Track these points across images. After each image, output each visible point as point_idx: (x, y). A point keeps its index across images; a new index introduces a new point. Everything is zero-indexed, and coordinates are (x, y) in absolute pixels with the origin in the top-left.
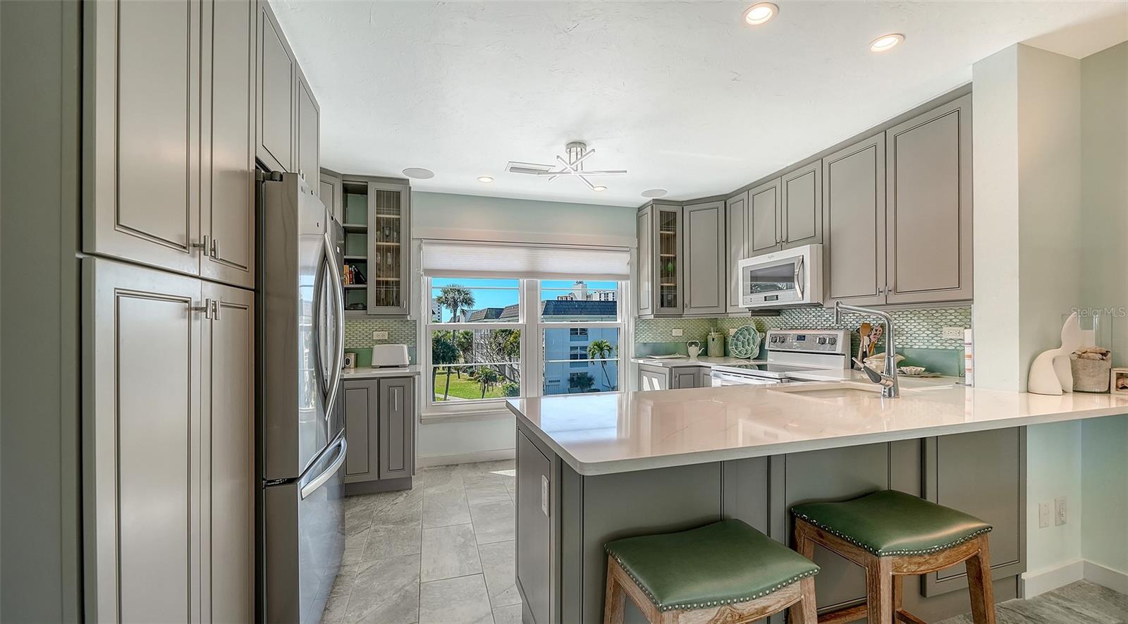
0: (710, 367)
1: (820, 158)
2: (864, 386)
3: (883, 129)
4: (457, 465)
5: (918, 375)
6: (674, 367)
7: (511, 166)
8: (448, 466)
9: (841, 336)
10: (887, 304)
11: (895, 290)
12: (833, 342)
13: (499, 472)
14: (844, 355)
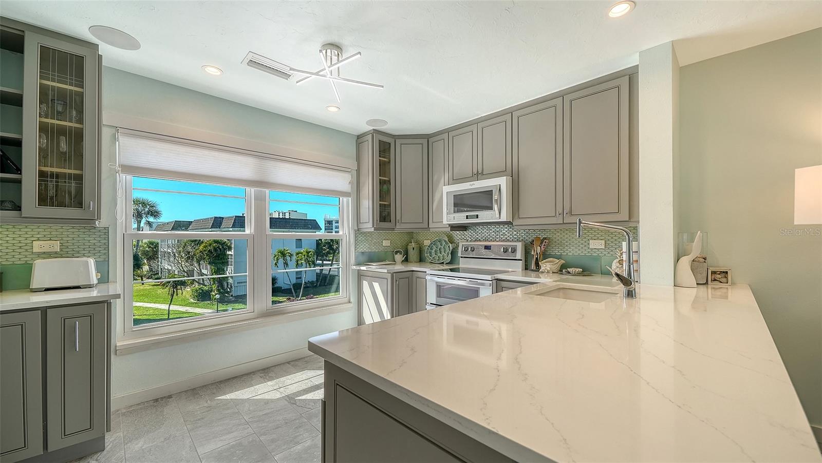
0: (426, 272)
1: (510, 112)
2: (575, 286)
3: (562, 95)
4: (170, 397)
5: (579, 274)
6: (395, 273)
7: (250, 57)
8: (156, 400)
9: (519, 246)
10: (564, 223)
11: (570, 213)
12: (514, 250)
13: (228, 397)
14: (521, 260)
